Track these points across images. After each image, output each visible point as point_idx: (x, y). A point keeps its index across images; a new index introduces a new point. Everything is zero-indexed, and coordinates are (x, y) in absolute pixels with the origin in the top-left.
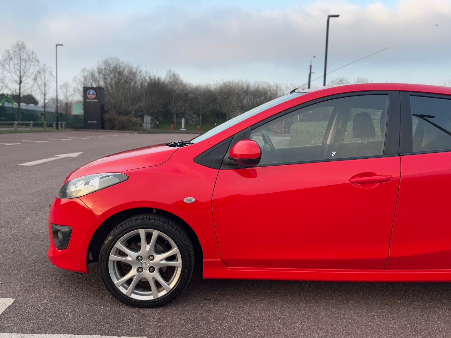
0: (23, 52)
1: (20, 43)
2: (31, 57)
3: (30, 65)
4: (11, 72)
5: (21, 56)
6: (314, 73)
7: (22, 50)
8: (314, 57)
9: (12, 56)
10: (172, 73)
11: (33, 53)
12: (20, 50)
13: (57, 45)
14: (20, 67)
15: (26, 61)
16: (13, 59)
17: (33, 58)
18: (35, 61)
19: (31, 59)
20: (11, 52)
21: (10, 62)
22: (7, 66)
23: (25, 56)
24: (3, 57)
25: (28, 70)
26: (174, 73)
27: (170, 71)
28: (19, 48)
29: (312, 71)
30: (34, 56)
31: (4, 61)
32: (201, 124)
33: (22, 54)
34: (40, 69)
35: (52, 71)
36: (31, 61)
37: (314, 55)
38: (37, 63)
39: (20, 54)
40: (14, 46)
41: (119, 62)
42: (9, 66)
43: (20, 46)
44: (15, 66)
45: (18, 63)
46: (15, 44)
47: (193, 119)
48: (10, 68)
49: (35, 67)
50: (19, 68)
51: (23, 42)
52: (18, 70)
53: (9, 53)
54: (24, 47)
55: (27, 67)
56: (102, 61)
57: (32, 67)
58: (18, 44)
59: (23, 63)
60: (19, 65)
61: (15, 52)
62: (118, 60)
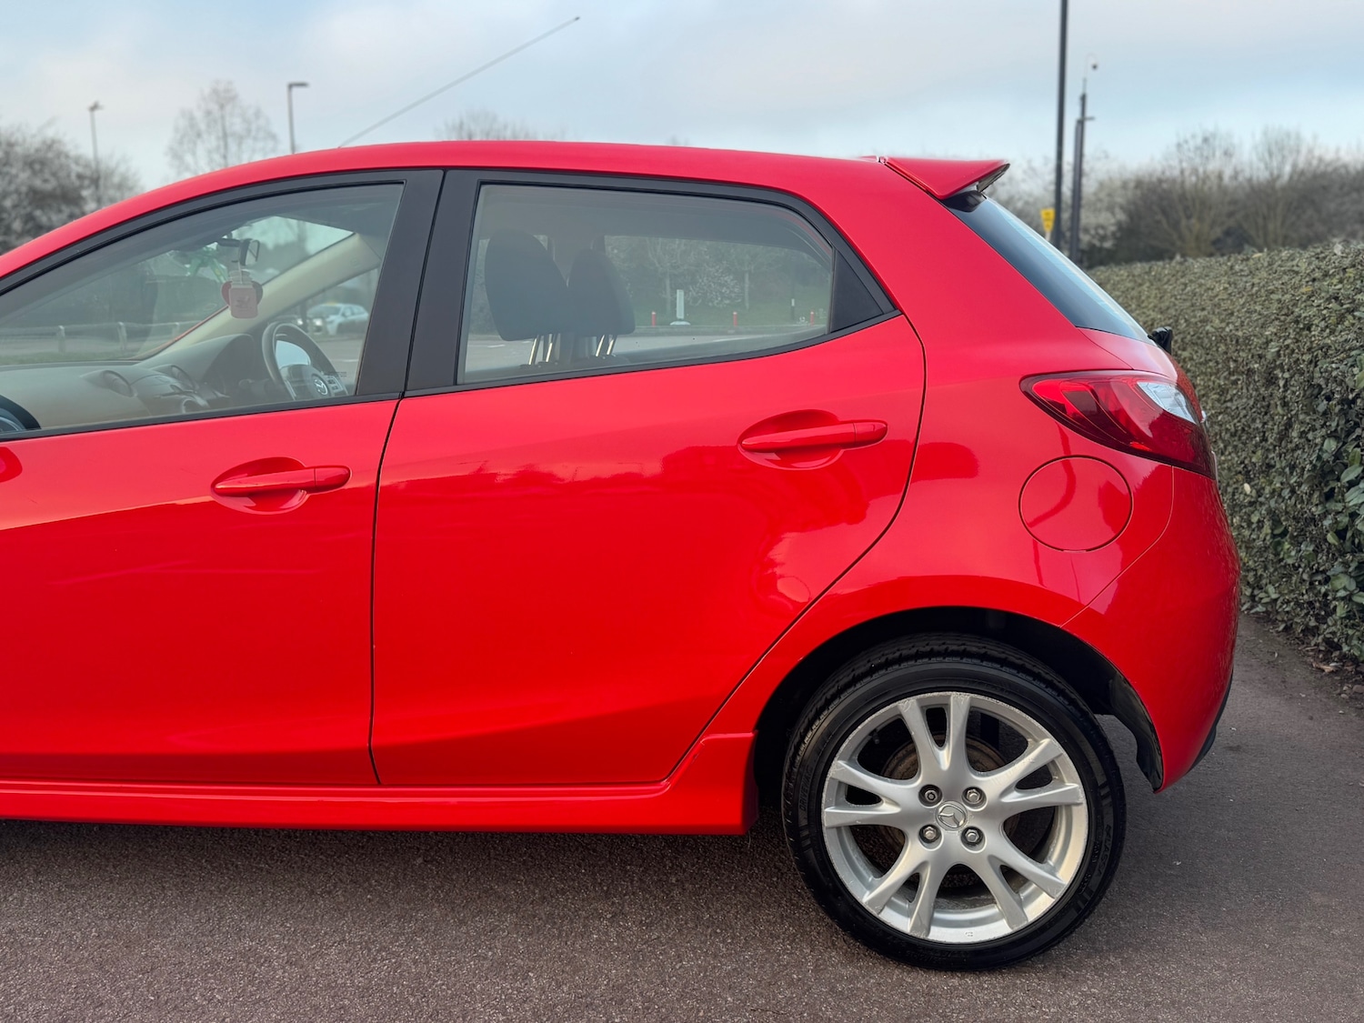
2: (254, 127)
5: (227, 124)
6: (1092, 119)
7: (228, 108)
8: (1095, 67)
9: (203, 127)
11: (258, 114)
12: (222, 107)
13: (291, 86)
15: (240, 139)
16: (205, 136)
19: (253, 133)
20: (199, 115)
21: (195, 144)
23: (237, 125)
24: (176, 130)
29: (1088, 114)
31: (181, 143)
32: (747, 305)
37: (1092, 62)
39: (223, 118)
53: (192, 119)
54: (233, 99)
58: (215, 92)
59: (233, 147)
60: (222, 151)
61: (208, 113)
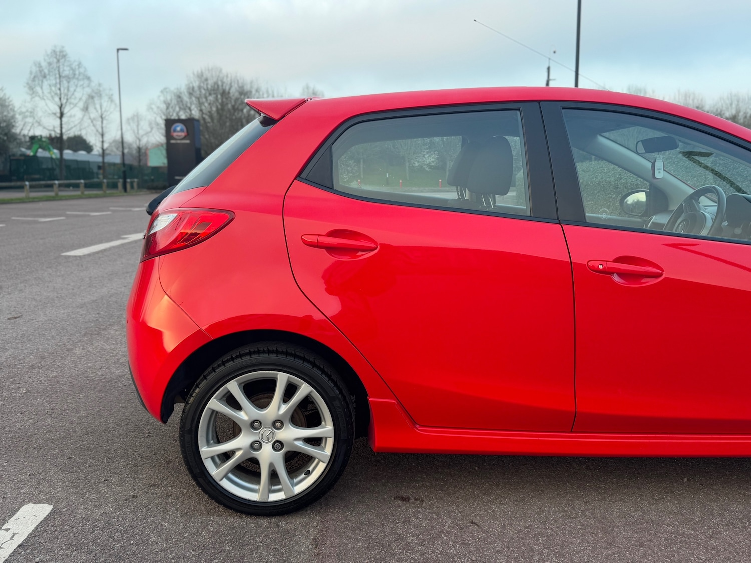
0: (63, 65)
1: (58, 50)
3: (76, 86)
4: (45, 98)
10: (311, 91)
14: (60, 89)
17: (79, 74)
18: (83, 79)
22: (38, 89)
25: (73, 94)
26: (314, 90)
27: (308, 87)
28: (56, 57)
30: (82, 70)
33: (61, 66)
34: (93, 91)
35: (112, 95)
36: (77, 79)
38: (86, 82)
40: (47, 55)
41: (221, 75)
42: (41, 88)
43: (58, 53)
44: (51, 89)
45: (56, 83)
46: (49, 52)
47: (349, 168)
48: (43, 92)
49: (83, 88)
50: (58, 92)
51: (63, 47)
52: (56, 94)
55: (72, 89)
56: (194, 74)
57: (79, 89)
62: (221, 71)
